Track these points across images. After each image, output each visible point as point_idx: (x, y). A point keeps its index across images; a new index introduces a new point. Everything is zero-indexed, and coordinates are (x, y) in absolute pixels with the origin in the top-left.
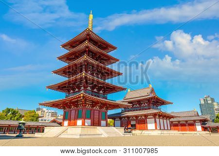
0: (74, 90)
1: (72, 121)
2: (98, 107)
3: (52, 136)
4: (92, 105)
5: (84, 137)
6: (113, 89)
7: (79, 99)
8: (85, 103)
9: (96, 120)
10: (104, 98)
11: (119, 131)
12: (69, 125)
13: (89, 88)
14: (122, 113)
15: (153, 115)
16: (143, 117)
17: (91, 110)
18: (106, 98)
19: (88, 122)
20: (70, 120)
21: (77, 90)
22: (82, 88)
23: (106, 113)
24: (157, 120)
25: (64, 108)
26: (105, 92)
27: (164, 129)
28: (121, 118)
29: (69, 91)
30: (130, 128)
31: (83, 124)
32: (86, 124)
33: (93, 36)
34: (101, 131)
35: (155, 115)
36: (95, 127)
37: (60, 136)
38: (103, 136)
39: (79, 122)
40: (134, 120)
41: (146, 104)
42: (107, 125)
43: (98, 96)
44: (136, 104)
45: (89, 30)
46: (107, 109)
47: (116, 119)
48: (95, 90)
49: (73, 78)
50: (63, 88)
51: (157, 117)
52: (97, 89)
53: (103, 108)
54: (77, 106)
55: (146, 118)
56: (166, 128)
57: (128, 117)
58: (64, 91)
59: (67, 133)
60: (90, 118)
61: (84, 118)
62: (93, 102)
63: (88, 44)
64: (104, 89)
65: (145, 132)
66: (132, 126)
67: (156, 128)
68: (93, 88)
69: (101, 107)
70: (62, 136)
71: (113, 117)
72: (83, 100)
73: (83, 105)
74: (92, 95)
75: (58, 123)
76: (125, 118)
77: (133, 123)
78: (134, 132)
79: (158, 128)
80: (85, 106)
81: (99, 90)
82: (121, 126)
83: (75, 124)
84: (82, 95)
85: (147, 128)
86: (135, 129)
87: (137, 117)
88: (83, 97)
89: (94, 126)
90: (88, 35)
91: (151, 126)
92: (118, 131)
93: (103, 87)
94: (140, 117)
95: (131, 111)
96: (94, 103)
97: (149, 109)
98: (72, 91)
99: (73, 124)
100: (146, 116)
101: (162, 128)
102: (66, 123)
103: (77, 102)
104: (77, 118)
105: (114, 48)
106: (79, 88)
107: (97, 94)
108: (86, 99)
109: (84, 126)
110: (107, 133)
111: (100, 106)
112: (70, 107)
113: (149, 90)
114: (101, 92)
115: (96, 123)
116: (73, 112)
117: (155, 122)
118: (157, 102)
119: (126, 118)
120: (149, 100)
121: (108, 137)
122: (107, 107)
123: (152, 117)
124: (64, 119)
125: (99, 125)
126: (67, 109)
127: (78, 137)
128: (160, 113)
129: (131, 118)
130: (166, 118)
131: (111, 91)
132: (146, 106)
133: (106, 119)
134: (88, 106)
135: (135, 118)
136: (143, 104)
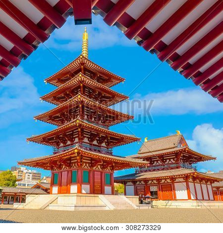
0: (65, 142)
1: (64, 187)
2: (99, 166)
3: (37, 208)
4: (91, 163)
5: (81, 209)
6: (119, 140)
7: (72, 156)
8: (81, 161)
9: (98, 186)
10: (108, 153)
11: (131, 202)
12: (60, 192)
13: (86, 140)
14: (136, 174)
15: (183, 178)
16: (169, 181)
17: (90, 171)
18: (111, 154)
19: (86, 188)
20: (60, 185)
21: (69, 143)
22: (77, 140)
23: (111, 174)
24: (191, 185)
25: (52, 168)
26: (108, 144)
27: (203, 199)
28: (134, 182)
29: (58, 144)
30: (148, 198)
31: (79, 191)
32: (83, 191)
33: (89, 65)
34: (105, 201)
35: (186, 177)
36: (96, 195)
37: (47, 208)
38: (107, 208)
39: (74, 188)
40: (154, 185)
41: (172, 160)
42: (114, 192)
43: (99, 151)
44: (157, 161)
45: (83, 57)
46: (113, 169)
47: (128, 184)
48: (95, 142)
49: (62, 127)
50: (50, 139)
51: (191, 180)
52: (97, 140)
53: (107, 167)
54: (69, 165)
55: (173, 183)
56: (206, 197)
57: (146, 181)
58: (51, 144)
59: (57, 204)
60: (89, 183)
61: (80, 183)
62: (92, 159)
63: (82, 78)
64: (108, 140)
65: (173, 204)
66: (152, 193)
67: (190, 198)
68: (91, 139)
69: (103, 167)
70: (50, 208)
71: (123, 181)
72: (78, 158)
73: (78, 165)
74: (90, 150)
75: (43, 190)
76: (140, 181)
77: (154, 189)
78: (154, 203)
79: (192, 198)
80: (81, 165)
81: (100, 142)
82: (136, 194)
83: (68, 191)
84: (76, 151)
85: (175, 197)
86: (157, 198)
87: (159, 180)
88: (78, 153)
89: (94, 193)
90: (82, 64)
91: (181, 194)
92: (129, 202)
93: (106, 137)
94: (163, 181)
95: (150, 171)
96: (94, 162)
97: (177, 168)
98: (62, 145)
99: (65, 191)
100: (173, 179)
101: (200, 197)
102: (55, 189)
103: (70, 159)
104: (70, 182)
105: (121, 80)
106: (72, 140)
107: (97, 148)
108: (82, 155)
109: (80, 195)
110: (113, 204)
111: (103, 165)
112: (60, 167)
114: (104, 144)
115: (97, 190)
116: (65, 174)
117: (188, 188)
118: (190, 157)
119: (143, 182)
120: (177, 154)
121: (115, 210)
122: (112, 166)
123: (182, 180)
124: (53, 184)
125: (102, 192)
126: (57, 171)
127: (73, 209)
128: (194, 173)
129: (150, 182)
130: (206, 182)
131: (118, 143)
132: (172, 163)
133: (111, 184)
134: (86, 165)
135: (155, 182)
136: (168, 160)
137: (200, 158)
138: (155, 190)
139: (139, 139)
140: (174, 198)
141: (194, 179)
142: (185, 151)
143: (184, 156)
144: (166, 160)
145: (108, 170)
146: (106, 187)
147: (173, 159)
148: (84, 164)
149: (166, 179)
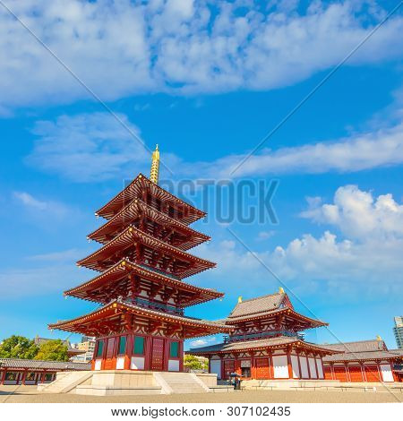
1: (108, 360)
2: (161, 332)
4: (149, 326)
5: (117, 393)
6: (195, 296)
8: (132, 323)
9: (157, 360)
10: (176, 313)
11: (202, 382)
12: (104, 367)
13: (143, 293)
15: (284, 349)
16: (265, 353)
17: (146, 338)
18: (182, 315)
19: (138, 362)
20: (104, 358)
22: (130, 293)
23: (180, 344)
24: (294, 359)
25: (97, 334)
26: (178, 300)
27: (310, 378)
28: (221, 356)
31: (128, 366)
32: (134, 367)
33: (154, 190)
35: (287, 348)
36: (148, 372)
38: (162, 392)
39: (120, 362)
40: (247, 359)
41: (271, 326)
42: (182, 369)
43: (164, 311)
44: (252, 327)
45: (143, 177)
46: (183, 336)
47: (213, 356)
48: (158, 297)
51: (294, 352)
52: (161, 294)
53: (174, 333)
54: (117, 329)
55: (271, 356)
56: (313, 375)
57: (235, 353)
59: (90, 385)
60: (143, 354)
61: (131, 354)
62: (151, 321)
65: (268, 384)
66: (243, 369)
67: (291, 376)
68: (152, 292)
69: (168, 332)
70: (77, 391)
74: (150, 307)
76: (229, 354)
77: (245, 364)
78: (244, 383)
79: (295, 376)
80: (132, 328)
81: (166, 296)
82: (223, 370)
83: (113, 367)
84: (115, 305)
85: (272, 375)
86: (249, 377)
87: (252, 351)
89: (151, 369)
91: (280, 371)
92: (200, 382)
93: (173, 291)
94: (258, 353)
95: (242, 340)
96: (153, 324)
97: (278, 336)
100: (270, 350)
101: (305, 374)
102: (98, 364)
103: (118, 320)
104: (118, 353)
105: (200, 215)
106: (124, 293)
107: (162, 306)
108: (133, 315)
109: (129, 371)
111: (167, 329)
112: (106, 332)
113: (278, 299)
114: (171, 301)
115: (156, 365)
116: (111, 341)
117: (289, 362)
118: (295, 322)
119: (232, 356)
120: (277, 318)
123: (282, 352)
124: (96, 356)
125: (163, 367)
126: (102, 336)
128: (296, 343)
129: (241, 355)
130: (315, 356)
131: (192, 299)
132: (272, 330)
133: (179, 357)
134: (140, 329)
135: (248, 355)
136: (266, 327)
137: (308, 324)
138: (248, 366)
139: (222, 295)
140: (270, 377)
141: (299, 350)
142: (286, 314)
143: (287, 321)
144: (264, 325)
145: (175, 336)
146: (170, 361)
147: (273, 324)
148: (138, 328)
149: (261, 351)
